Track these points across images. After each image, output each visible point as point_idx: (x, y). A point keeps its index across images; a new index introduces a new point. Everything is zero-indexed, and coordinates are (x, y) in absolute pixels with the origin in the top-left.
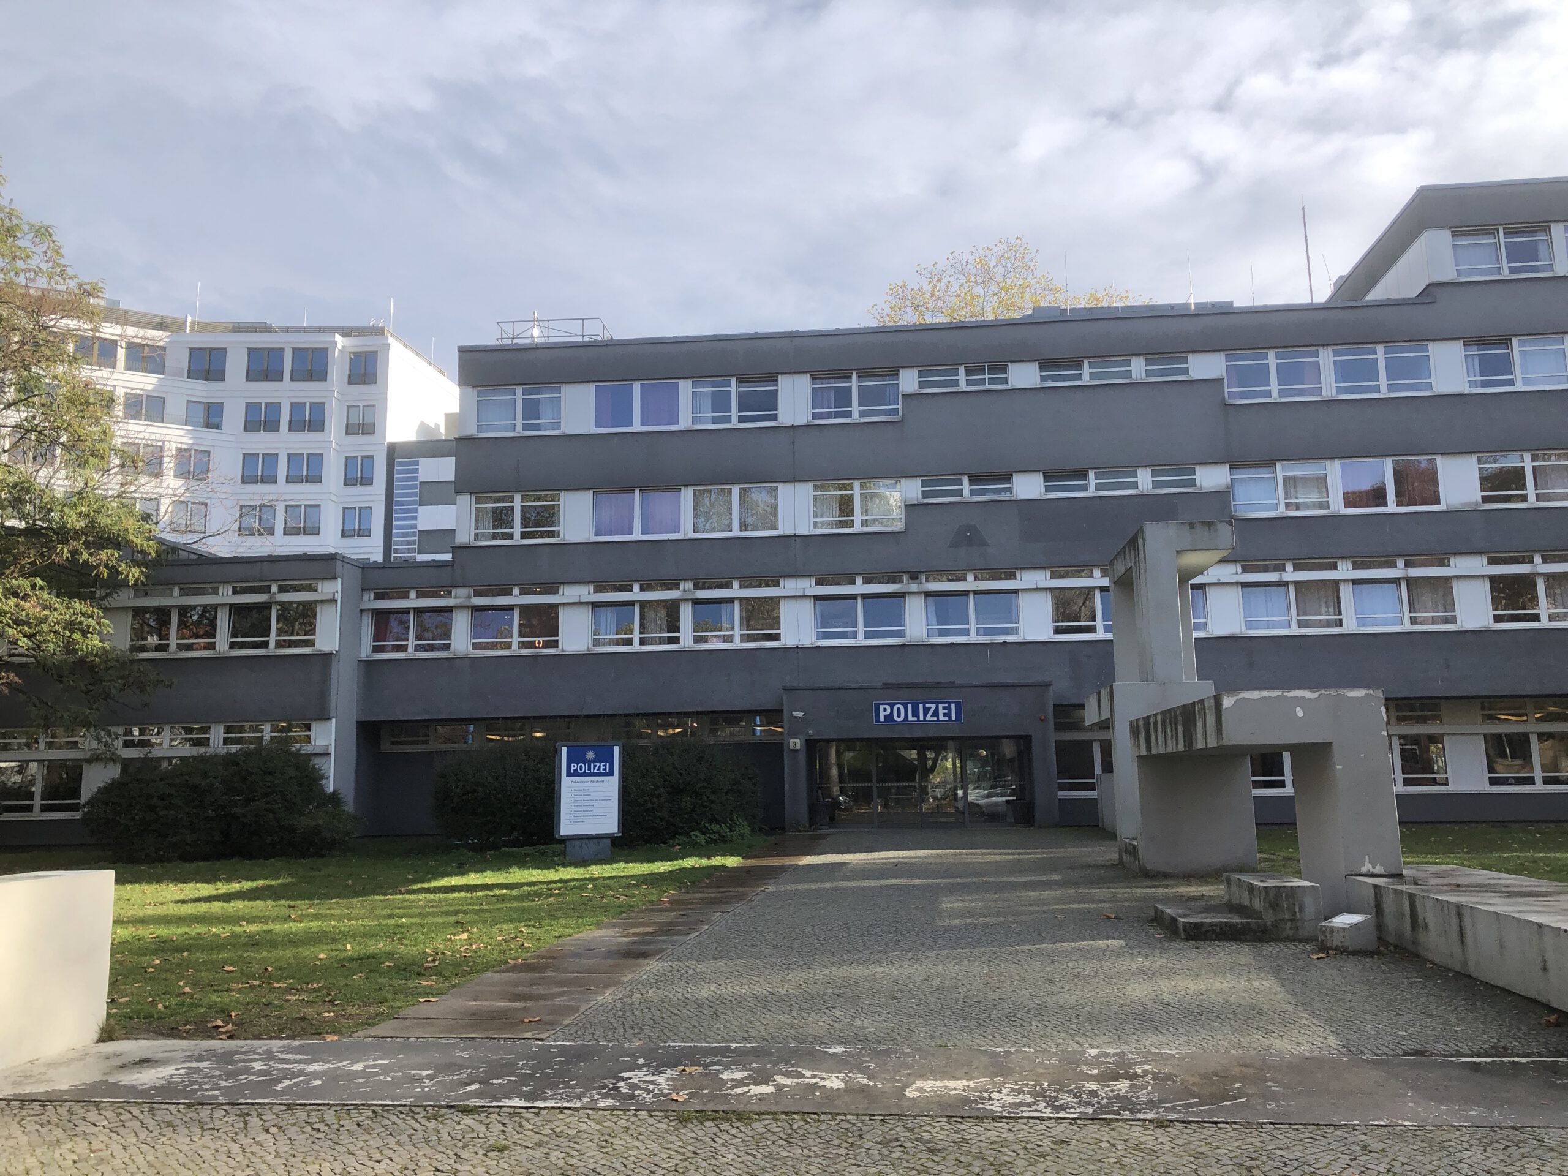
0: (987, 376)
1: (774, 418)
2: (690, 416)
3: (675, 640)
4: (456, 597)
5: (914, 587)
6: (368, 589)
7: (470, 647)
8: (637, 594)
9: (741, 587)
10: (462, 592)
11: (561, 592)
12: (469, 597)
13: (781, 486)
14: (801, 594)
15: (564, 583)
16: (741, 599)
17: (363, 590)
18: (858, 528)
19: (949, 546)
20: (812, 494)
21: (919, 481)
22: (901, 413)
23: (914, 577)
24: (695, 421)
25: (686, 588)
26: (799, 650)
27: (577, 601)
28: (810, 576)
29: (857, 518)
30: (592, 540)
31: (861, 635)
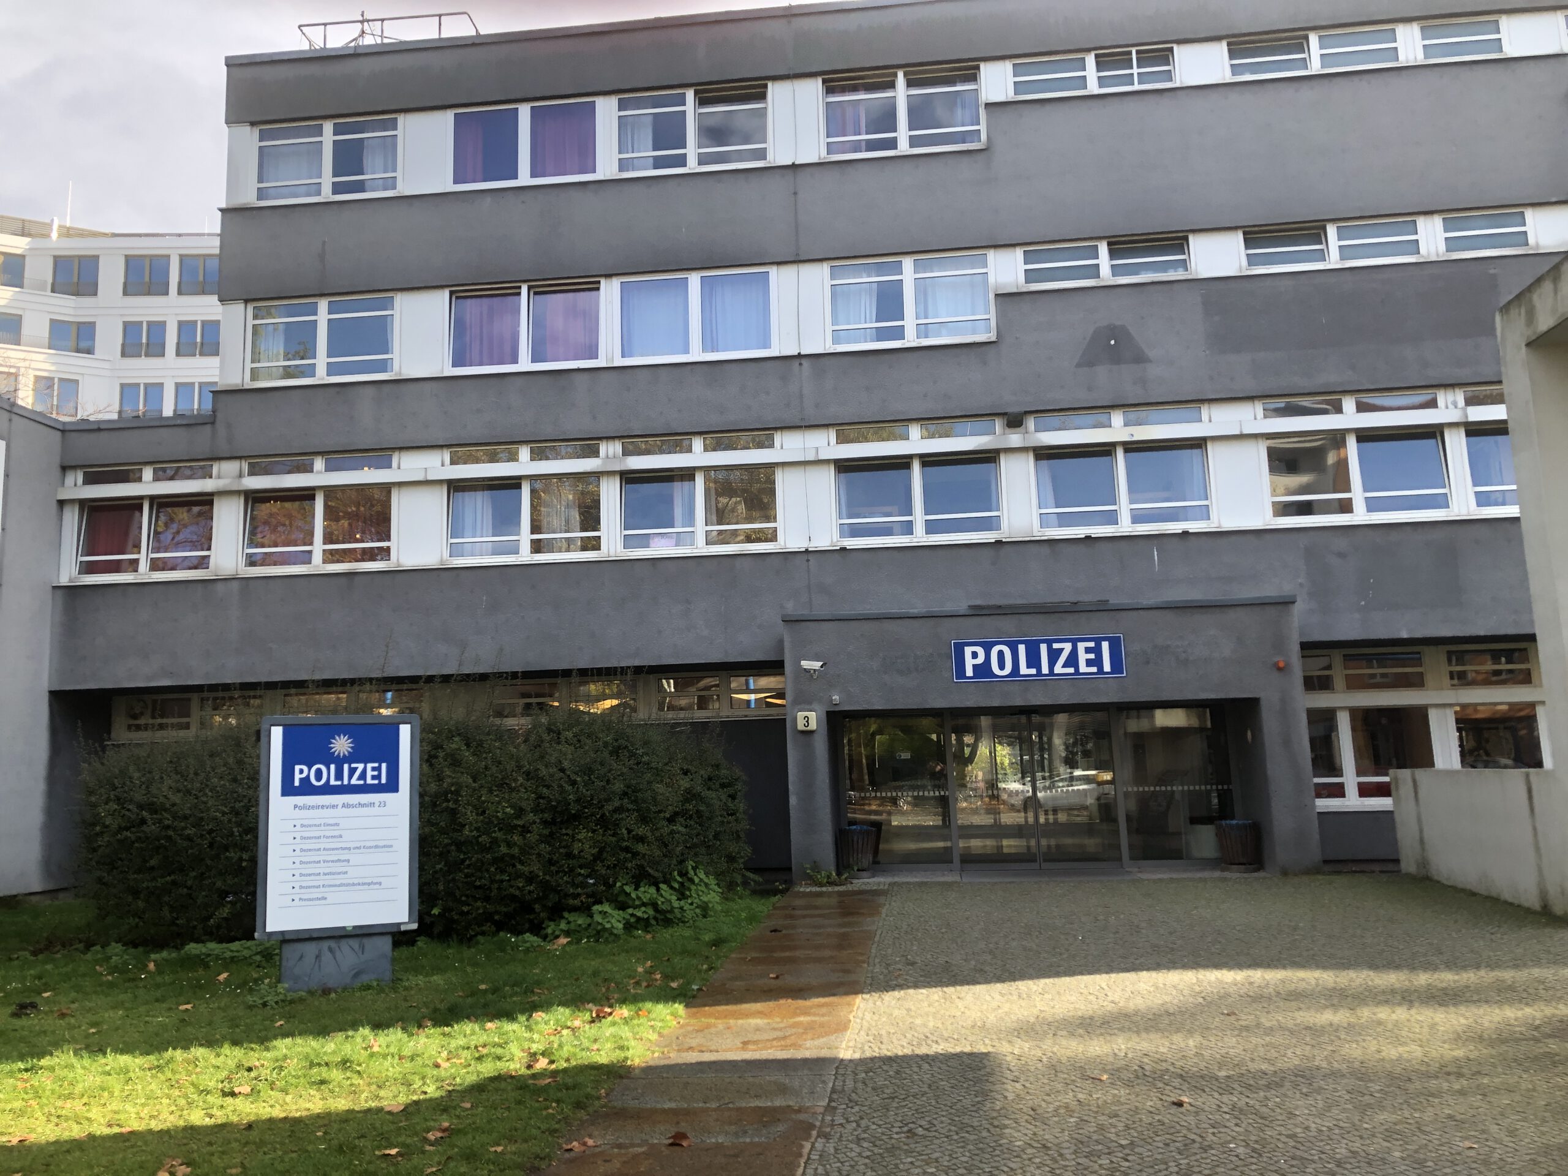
0: (1135, 71)
1: (761, 154)
2: (616, 156)
3: (593, 544)
4: (219, 477)
5: (1015, 439)
6: (74, 468)
7: (242, 562)
8: (524, 464)
9: (706, 450)
10: (229, 468)
11: (395, 464)
12: (241, 476)
13: (773, 271)
14: (811, 457)
15: (401, 449)
16: (706, 469)
17: (64, 469)
18: (910, 340)
19: (1078, 365)
20: (828, 282)
21: (1019, 253)
22: (984, 136)
23: (1015, 422)
24: (623, 165)
25: (611, 453)
26: (811, 557)
27: (421, 478)
28: (826, 426)
29: (910, 322)
30: (446, 374)
31: (919, 528)
